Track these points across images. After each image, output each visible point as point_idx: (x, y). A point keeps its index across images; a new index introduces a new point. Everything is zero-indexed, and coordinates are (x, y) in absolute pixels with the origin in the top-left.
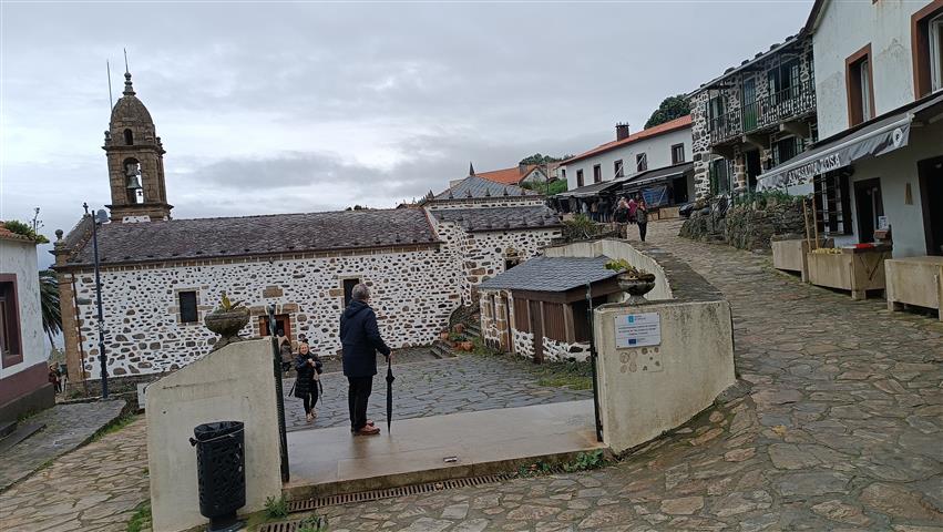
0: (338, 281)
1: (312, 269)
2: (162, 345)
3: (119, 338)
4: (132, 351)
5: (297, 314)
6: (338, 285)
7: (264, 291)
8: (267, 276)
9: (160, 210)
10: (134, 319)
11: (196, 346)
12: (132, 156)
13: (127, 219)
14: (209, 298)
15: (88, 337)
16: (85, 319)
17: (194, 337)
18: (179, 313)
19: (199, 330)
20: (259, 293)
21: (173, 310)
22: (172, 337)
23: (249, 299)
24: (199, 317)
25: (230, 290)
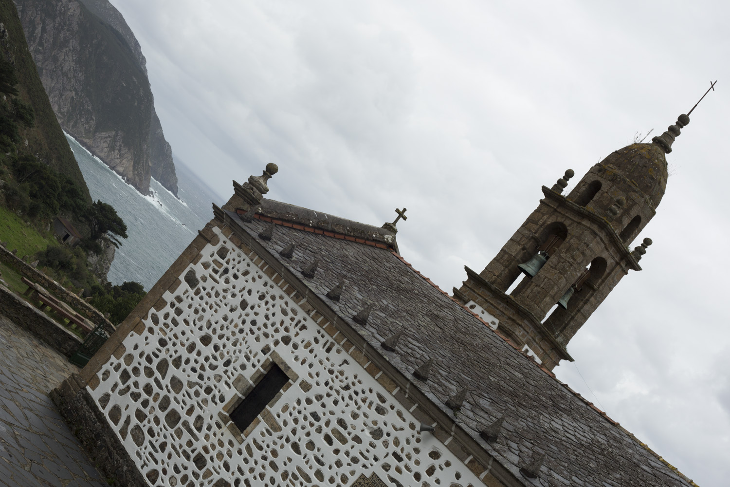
7: (362, 477)
8: (395, 454)
9: (520, 325)
10: (199, 354)
11: (201, 473)
12: (567, 223)
13: (472, 307)
14: (291, 409)
15: (146, 333)
16: (169, 304)
17: (214, 453)
18: (240, 395)
19: (229, 450)
20: (353, 473)
21: (240, 384)
22: (199, 425)
23: (330, 467)
24: (249, 428)
25: (327, 424)
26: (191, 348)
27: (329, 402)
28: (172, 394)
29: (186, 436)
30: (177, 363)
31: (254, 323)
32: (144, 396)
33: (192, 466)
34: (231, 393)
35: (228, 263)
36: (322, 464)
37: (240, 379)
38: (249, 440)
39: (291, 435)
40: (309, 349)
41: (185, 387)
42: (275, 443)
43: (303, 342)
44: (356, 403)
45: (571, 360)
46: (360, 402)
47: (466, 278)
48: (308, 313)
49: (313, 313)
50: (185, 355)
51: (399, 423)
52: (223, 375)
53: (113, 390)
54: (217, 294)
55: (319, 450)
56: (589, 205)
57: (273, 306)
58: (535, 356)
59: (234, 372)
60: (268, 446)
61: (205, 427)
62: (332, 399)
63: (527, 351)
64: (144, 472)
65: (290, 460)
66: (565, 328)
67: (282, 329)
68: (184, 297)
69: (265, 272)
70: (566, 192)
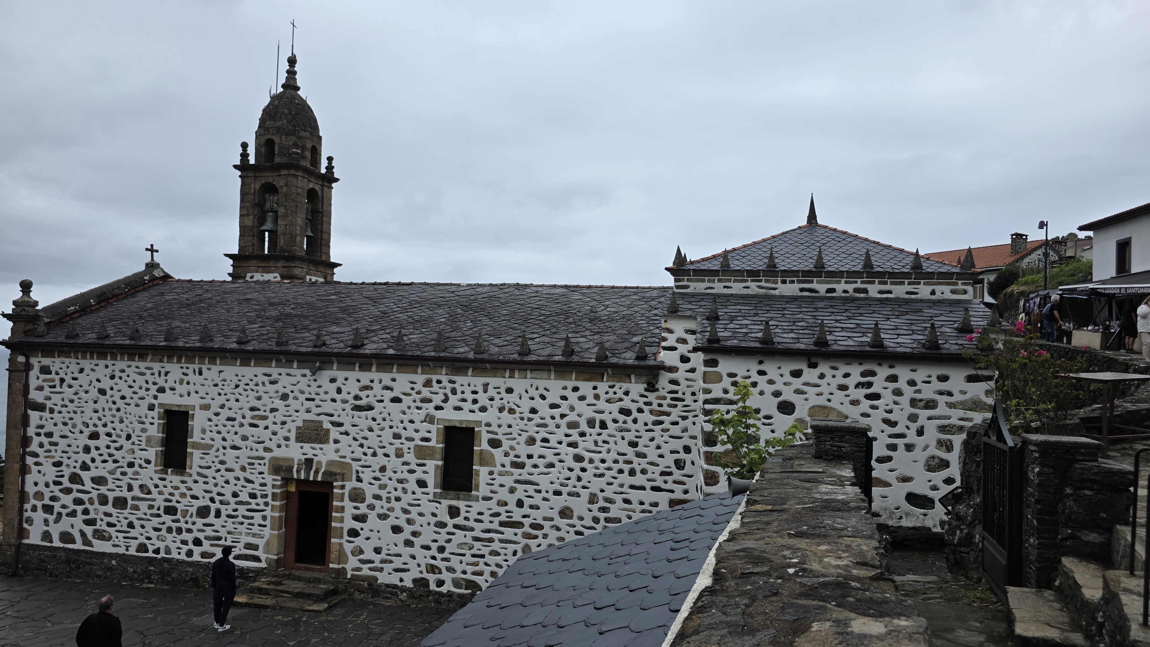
0: (434, 428)
1: (388, 395)
2: (130, 502)
3: (75, 478)
4: (87, 505)
5: (350, 485)
6: (433, 436)
7: (298, 428)
8: (307, 399)
9: (295, 267)
10: (97, 448)
11: (179, 516)
12: (270, 180)
13: (252, 277)
14: (208, 429)
15: (35, 469)
16: (34, 436)
17: (177, 497)
18: (161, 449)
19: (186, 487)
20: (289, 431)
21: (153, 442)
22: (146, 491)
23: (271, 440)
24: (188, 463)
25: (244, 417)
26: (87, 450)
27: (232, 403)
28: (103, 490)
29: (143, 506)
30: (85, 467)
31: (123, 398)
32: (79, 508)
33: (168, 519)
34: (151, 453)
35: (57, 373)
36: (263, 442)
37: (149, 440)
38: (195, 469)
39: (224, 443)
40: (185, 383)
41: (109, 477)
42: (217, 457)
43: (175, 382)
44: (253, 390)
45: (340, 265)
46: (255, 388)
47: (231, 262)
48: (161, 361)
49: (165, 360)
50: (87, 458)
51: (294, 380)
52: (133, 446)
53: (47, 525)
54: (72, 401)
55: (253, 436)
56: (276, 159)
57: (128, 376)
58: (318, 279)
59: (140, 438)
60: (213, 462)
61: (152, 489)
62: (233, 400)
63: (310, 279)
64: (132, 551)
65: (238, 458)
66: (321, 249)
67: (150, 386)
68: (44, 422)
69: (98, 359)
70: (252, 160)
